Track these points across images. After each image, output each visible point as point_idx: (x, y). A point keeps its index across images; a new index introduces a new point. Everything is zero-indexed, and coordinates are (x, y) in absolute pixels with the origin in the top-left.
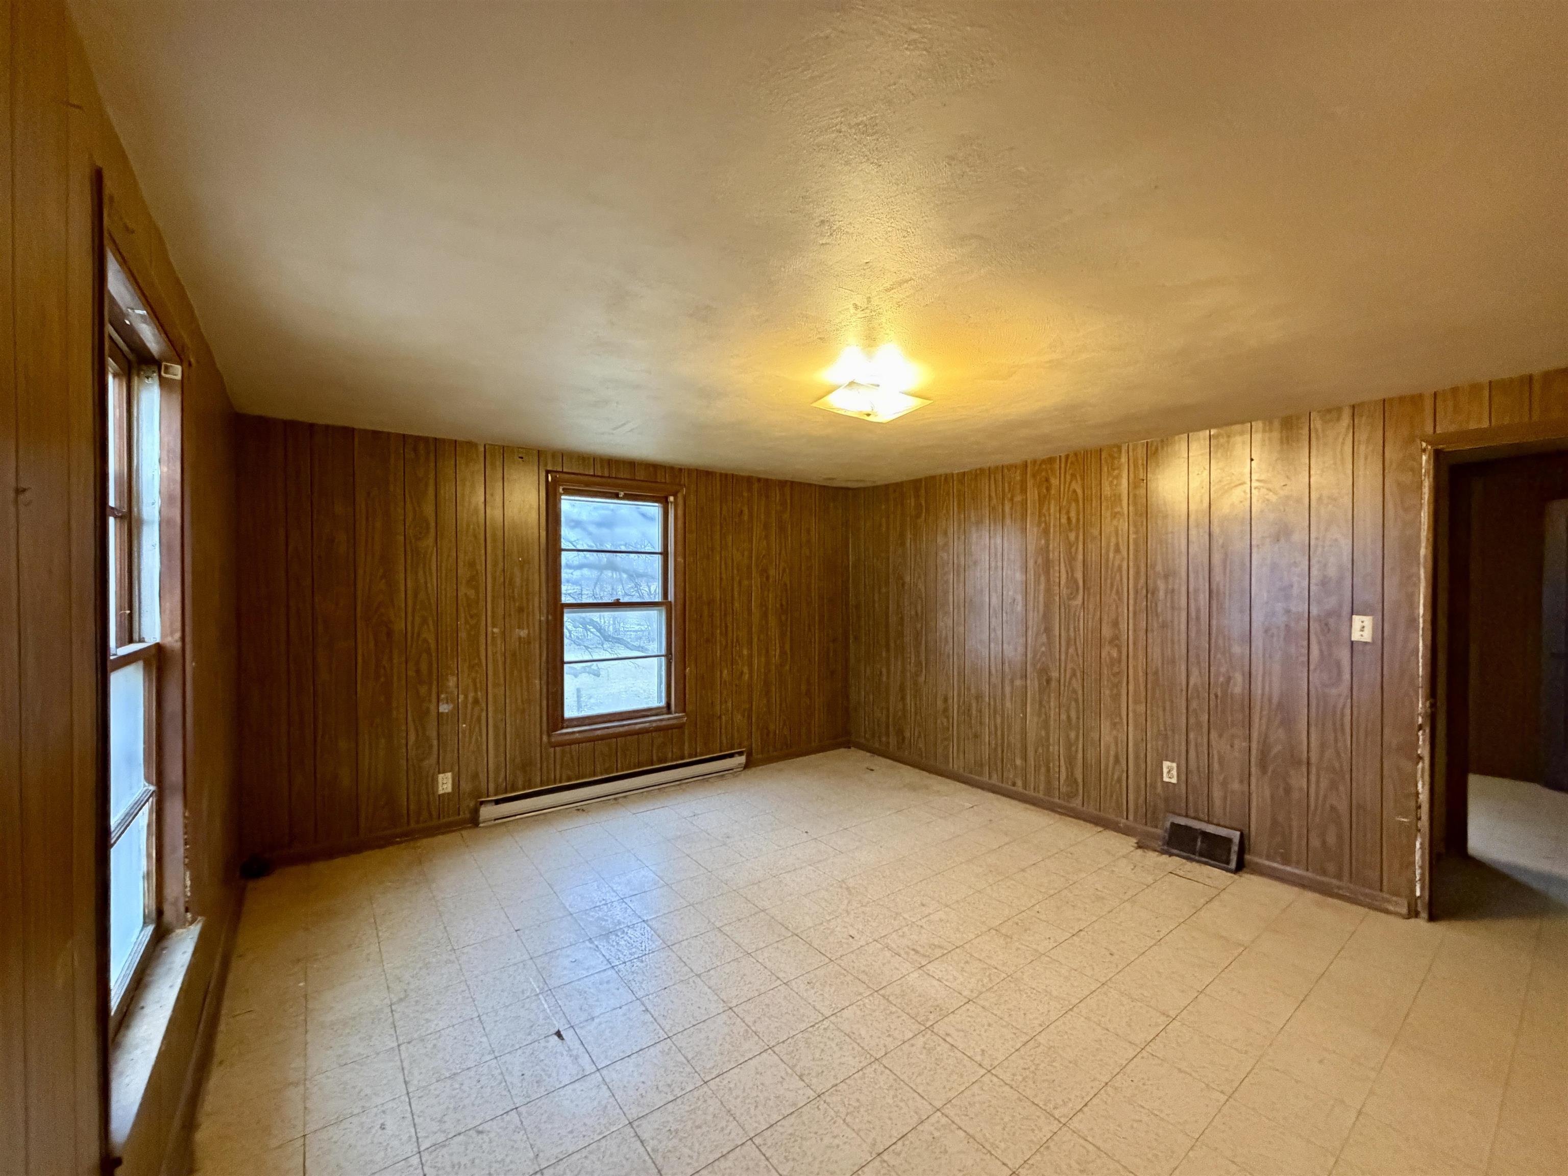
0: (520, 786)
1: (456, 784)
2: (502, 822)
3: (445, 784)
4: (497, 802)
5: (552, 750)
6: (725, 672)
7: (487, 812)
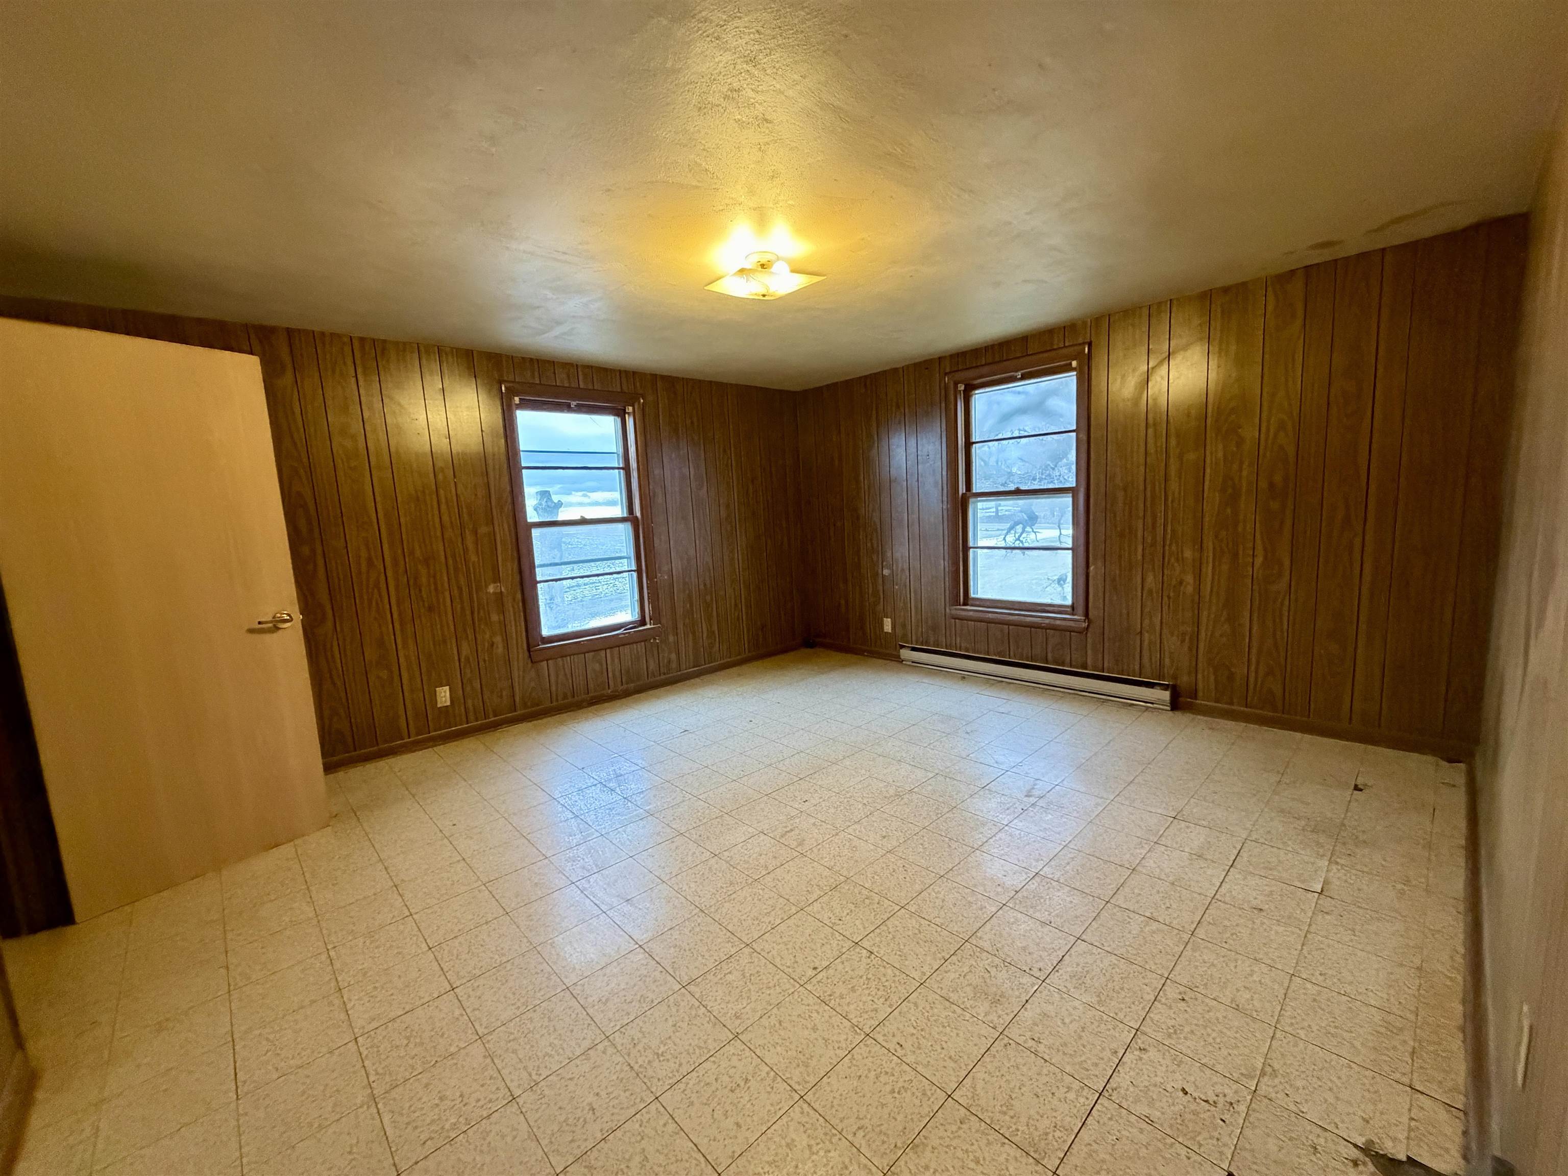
0: (932, 643)
1: (894, 627)
2: (916, 666)
3: (888, 625)
4: (914, 649)
5: (953, 620)
6: (1150, 579)
7: (905, 654)
